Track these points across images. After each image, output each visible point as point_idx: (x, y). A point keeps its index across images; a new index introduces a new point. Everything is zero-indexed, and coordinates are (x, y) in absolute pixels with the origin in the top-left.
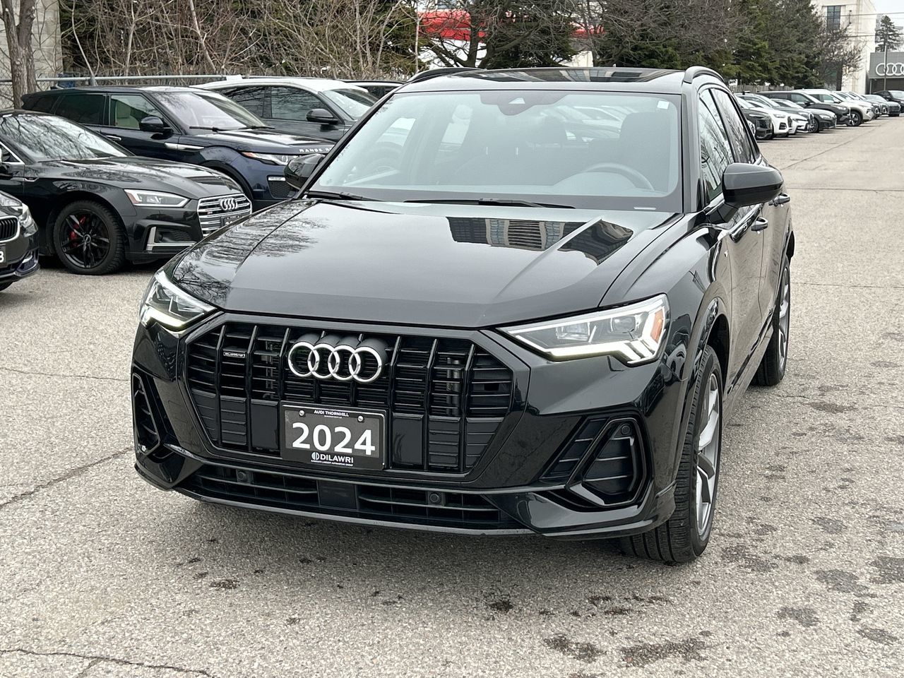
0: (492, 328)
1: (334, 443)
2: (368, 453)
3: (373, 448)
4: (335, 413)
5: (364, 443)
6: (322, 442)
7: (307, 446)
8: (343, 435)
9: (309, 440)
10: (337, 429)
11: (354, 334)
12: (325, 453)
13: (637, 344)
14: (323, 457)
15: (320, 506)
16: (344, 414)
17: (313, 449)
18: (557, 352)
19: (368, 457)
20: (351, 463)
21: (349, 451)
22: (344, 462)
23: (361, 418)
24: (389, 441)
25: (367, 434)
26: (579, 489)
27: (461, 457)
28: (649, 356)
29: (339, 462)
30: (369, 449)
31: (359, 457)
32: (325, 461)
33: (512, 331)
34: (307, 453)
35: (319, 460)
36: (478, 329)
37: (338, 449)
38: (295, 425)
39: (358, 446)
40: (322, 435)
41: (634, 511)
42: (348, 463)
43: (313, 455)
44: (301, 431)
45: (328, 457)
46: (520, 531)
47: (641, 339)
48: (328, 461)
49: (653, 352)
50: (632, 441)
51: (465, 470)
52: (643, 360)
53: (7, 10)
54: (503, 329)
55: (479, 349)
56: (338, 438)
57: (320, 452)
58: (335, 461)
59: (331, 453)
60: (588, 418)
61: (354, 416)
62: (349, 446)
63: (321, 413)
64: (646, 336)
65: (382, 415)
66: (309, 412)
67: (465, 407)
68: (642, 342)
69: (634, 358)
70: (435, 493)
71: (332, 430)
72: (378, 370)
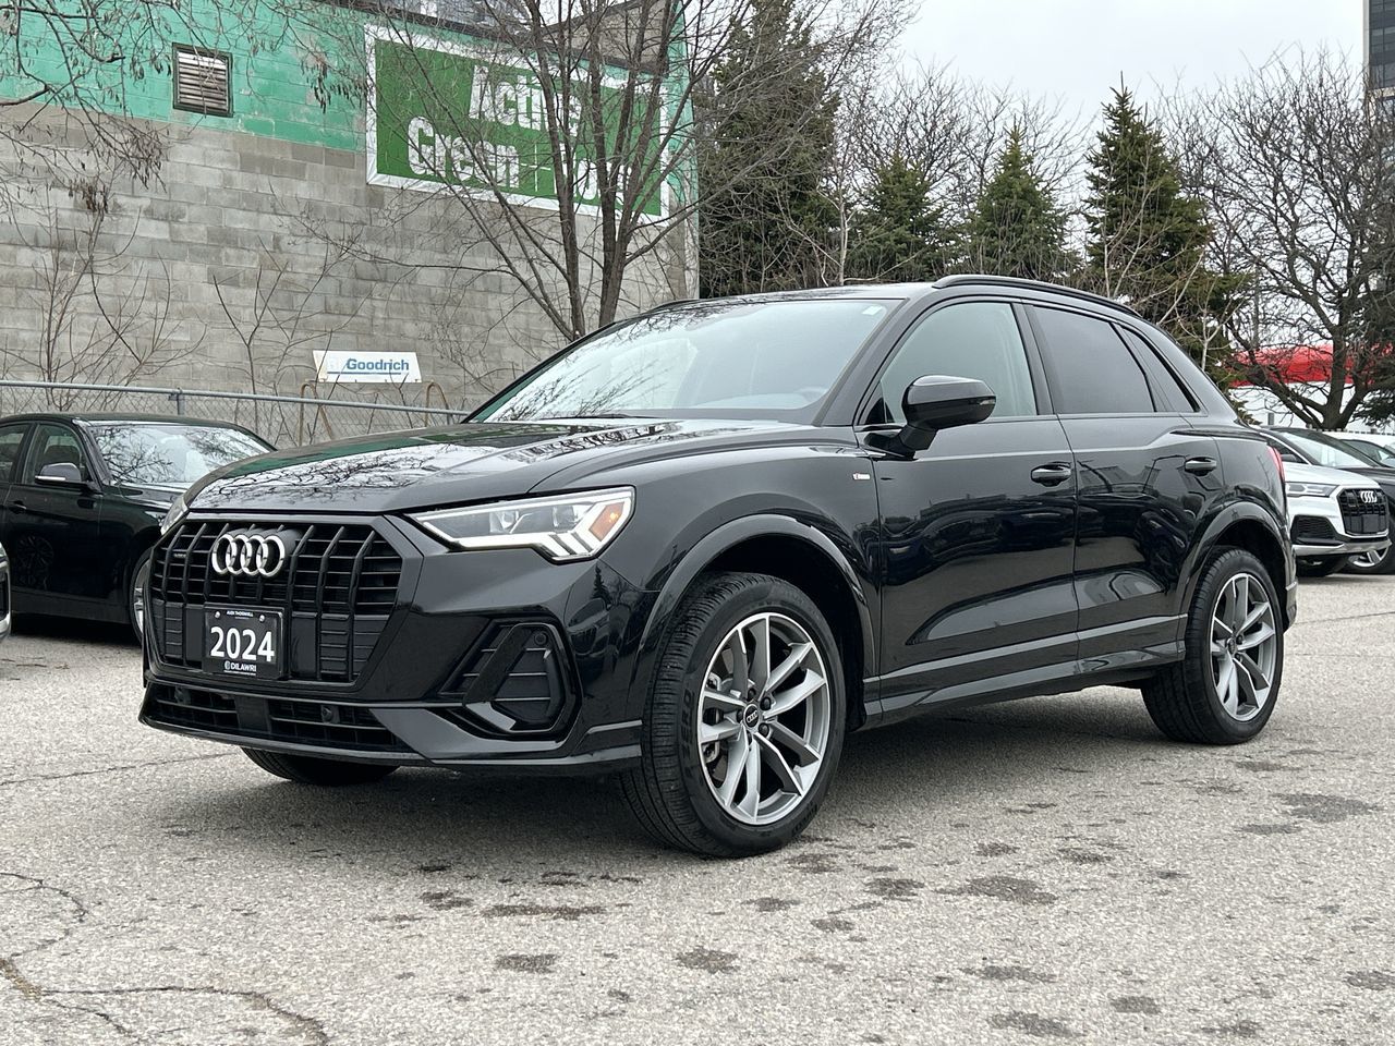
0: (400, 513)
1: (242, 651)
3: (273, 653)
4: (243, 614)
5: (265, 649)
6: (233, 649)
7: (221, 654)
8: (249, 639)
9: (223, 648)
10: (246, 632)
12: (235, 661)
13: (566, 537)
14: (233, 666)
15: (240, 729)
16: (248, 614)
17: (227, 658)
18: (466, 542)
19: (268, 665)
20: (254, 672)
21: (253, 657)
22: (249, 671)
23: (262, 618)
24: (285, 646)
25: (268, 637)
26: (483, 710)
27: (349, 661)
28: (581, 551)
29: (246, 671)
30: (269, 654)
31: (261, 663)
32: (234, 670)
33: (419, 517)
34: (221, 661)
35: (230, 669)
36: (380, 514)
38: (214, 630)
39: (261, 652)
40: (233, 640)
41: (551, 745)
42: (252, 671)
43: (225, 664)
44: (218, 636)
45: (236, 666)
46: (405, 755)
47: (572, 531)
48: (236, 670)
49: (590, 550)
50: (547, 653)
51: (354, 677)
52: (573, 557)
53: (577, 333)
54: (412, 516)
55: (378, 536)
57: (232, 661)
58: (242, 671)
59: (240, 661)
60: (494, 621)
61: (257, 615)
62: (254, 652)
63: (232, 613)
64: (582, 530)
65: (280, 614)
66: (223, 613)
67: (353, 602)
68: (575, 535)
69: (561, 554)
70: (327, 706)
71: (241, 634)
72: (281, 563)
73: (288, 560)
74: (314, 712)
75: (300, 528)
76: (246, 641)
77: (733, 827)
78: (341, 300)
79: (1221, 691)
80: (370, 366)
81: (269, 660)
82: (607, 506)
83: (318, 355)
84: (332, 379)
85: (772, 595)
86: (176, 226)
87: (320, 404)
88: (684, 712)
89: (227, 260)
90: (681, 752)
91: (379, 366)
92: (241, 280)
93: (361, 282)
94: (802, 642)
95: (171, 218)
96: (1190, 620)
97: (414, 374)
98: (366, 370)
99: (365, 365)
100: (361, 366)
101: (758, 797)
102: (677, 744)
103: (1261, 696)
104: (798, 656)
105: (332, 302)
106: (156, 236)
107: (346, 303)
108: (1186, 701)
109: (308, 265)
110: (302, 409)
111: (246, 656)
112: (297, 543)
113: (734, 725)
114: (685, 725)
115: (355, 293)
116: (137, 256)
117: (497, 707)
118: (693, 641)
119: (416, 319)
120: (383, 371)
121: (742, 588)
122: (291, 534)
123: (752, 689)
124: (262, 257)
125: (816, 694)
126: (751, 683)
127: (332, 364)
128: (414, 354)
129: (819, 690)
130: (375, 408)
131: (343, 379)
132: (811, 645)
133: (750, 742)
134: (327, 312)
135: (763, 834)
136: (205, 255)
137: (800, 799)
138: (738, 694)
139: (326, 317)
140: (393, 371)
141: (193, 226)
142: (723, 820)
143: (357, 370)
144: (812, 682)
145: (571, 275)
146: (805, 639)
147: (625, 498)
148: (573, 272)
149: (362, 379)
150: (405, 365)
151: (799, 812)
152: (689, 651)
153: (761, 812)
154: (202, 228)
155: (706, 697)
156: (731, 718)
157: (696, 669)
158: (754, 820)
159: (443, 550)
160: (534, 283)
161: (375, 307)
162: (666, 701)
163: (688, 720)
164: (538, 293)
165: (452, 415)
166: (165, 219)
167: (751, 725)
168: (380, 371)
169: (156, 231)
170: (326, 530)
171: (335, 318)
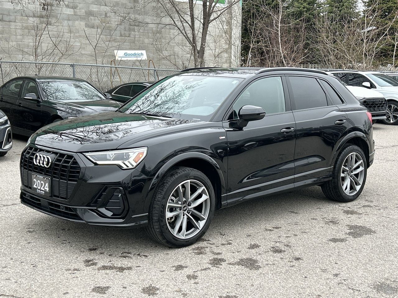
0: (81, 153)
1: (41, 187)
4: (41, 177)
5: (46, 187)
6: (39, 186)
7: (36, 187)
9: (36, 185)
13: (126, 162)
15: (42, 208)
18: (99, 162)
20: (44, 194)
21: (43, 189)
23: (45, 179)
24: (52, 187)
25: (47, 184)
26: (103, 210)
27: (67, 194)
28: (130, 167)
29: (42, 193)
30: (47, 189)
31: (45, 191)
33: (86, 154)
34: (36, 189)
35: (38, 191)
36: (76, 153)
38: (35, 180)
39: (45, 188)
41: (121, 220)
44: (35, 182)
45: (40, 191)
46: (82, 221)
47: (128, 161)
49: (133, 166)
50: (120, 195)
51: (68, 199)
52: (128, 168)
53: (194, 45)
54: (84, 153)
55: (75, 159)
57: (39, 189)
59: (41, 190)
60: (105, 186)
61: (44, 178)
62: (44, 188)
63: (38, 176)
64: (131, 160)
65: (50, 178)
66: (36, 176)
67: (67, 178)
68: (129, 162)
69: (125, 167)
70: (62, 206)
71: (41, 182)
72: (50, 164)
73: (52, 163)
74: (59, 207)
75: (56, 153)
76: (42, 184)
77: (177, 240)
78: (125, 32)
79: (344, 188)
80: (132, 55)
81: (47, 191)
82: (139, 153)
83: (116, 51)
84: (120, 59)
85: (190, 175)
86: (75, 10)
87: (116, 67)
88: (161, 210)
89: (91, 20)
90: (160, 221)
91: (134, 55)
92: (95, 26)
93: (131, 27)
94: (201, 186)
95: (74, 7)
96: (335, 167)
97: (145, 57)
98: (130, 56)
99: (130, 55)
100: (129, 55)
101: (185, 231)
102: (159, 219)
103: (358, 188)
104: (199, 191)
105: (123, 33)
106: (70, 13)
107: (127, 33)
108: (333, 191)
109: (115, 22)
110: (111, 69)
111: (42, 189)
112: (55, 158)
113: (178, 212)
114: (161, 214)
115: (130, 30)
116: (64, 19)
117: (107, 209)
118: (165, 190)
119: (148, 38)
120: (135, 56)
121: (181, 174)
122: (53, 155)
123: (185, 201)
124: (101, 19)
125: (206, 201)
126: (184, 199)
127: (120, 54)
128: (145, 51)
129: (206, 200)
130: (132, 68)
131: (123, 59)
132: (204, 187)
133: (184, 215)
134: (121, 36)
135: (187, 241)
136: (84, 19)
137: (199, 230)
138: (180, 203)
139: (121, 37)
140: (139, 56)
141: (81, 10)
142: (173, 238)
143: (127, 56)
144: (204, 197)
145: (192, 27)
146: (202, 186)
147: (145, 150)
148: (193, 26)
149: (129, 59)
150: (142, 54)
151: (199, 234)
152: (163, 193)
153: (186, 235)
154: (83, 11)
155: (168, 206)
156: (178, 210)
157: (166, 198)
158: (184, 238)
159: (93, 165)
160: (182, 28)
161: (136, 33)
162: (156, 207)
163: (162, 212)
164: (183, 32)
165: (155, 70)
166: (72, 8)
167: (185, 211)
168: (134, 56)
169: (70, 12)
170: (62, 155)
171: (123, 38)
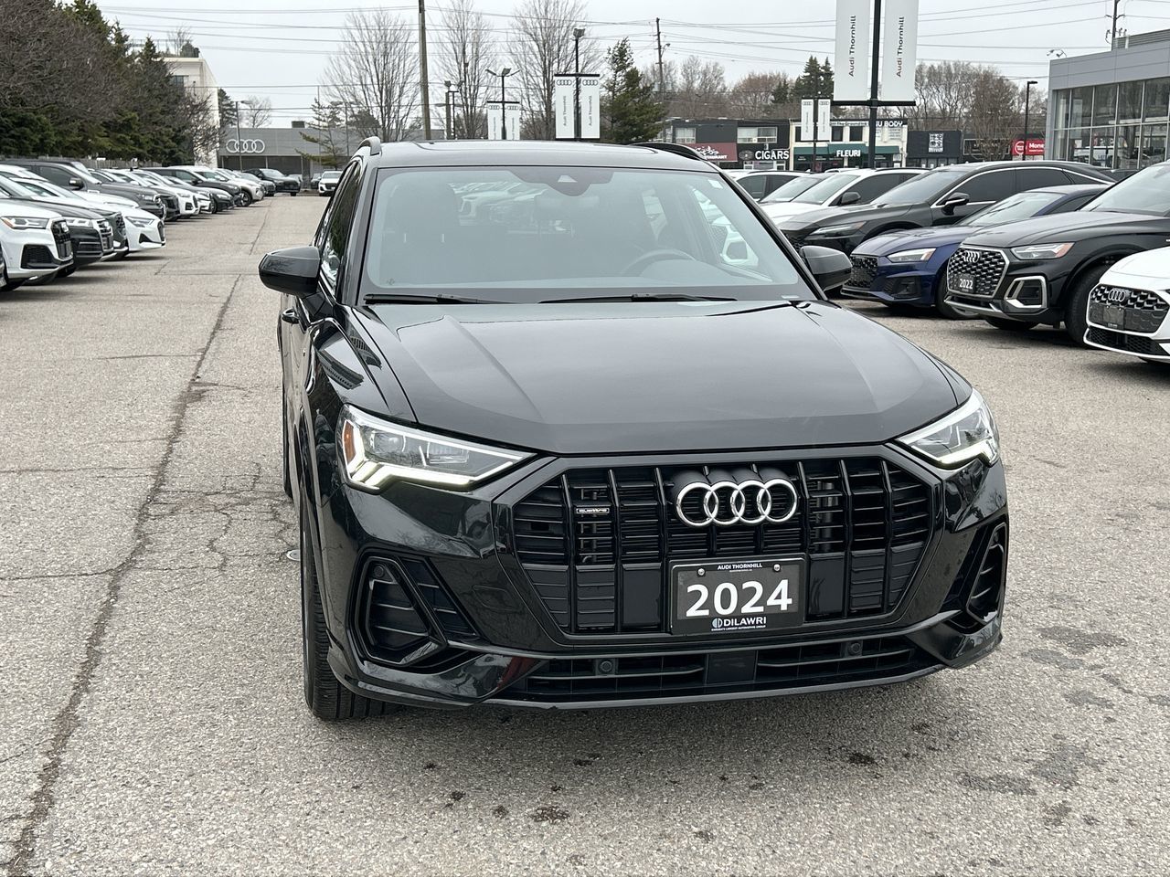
0: (892, 440)
1: (741, 603)
2: (784, 608)
3: (790, 601)
4: (745, 566)
5: (779, 597)
6: (725, 604)
7: (706, 613)
8: (753, 591)
9: (709, 604)
10: (746, 585)
11: (746, 466)
12: (729, 617)
14: (727, 622)
15: (706, 685)
16: (755, 566)
17: (714, 615)
19: (784, 613)
20: (763, 624)
21: (760, 609)
22: (755, 624)
23: (777, 567)
24: (806, 591)
25: (783, 585)
27: (885, 594)
29: (748, 625)
30: (785, 603)
31: (773, 615)
32: (731, 626)
33: (906, 440)
35: (723, 626)
37: (747, 609)
38: (691, 589)
39: (771, 601)
40: (726, 596)
42: (759, 624)
43: (715, 623)
44: (698, 594)
45: (734, 622)
48: (734, 626)
50: (1001, 549)
51: (889, 608)
54: (901, 439)
56: (745, 596)
57: (723, 617)
58: (743, 625)
59: (739, 616)
61: (768, 565)
62: (762, 603)
63: (725, 567)
65: (800, 559)
66: (711, 569)
67: (891, 535)
70: (853, 643)
71: (739, 587)
72: (796, 507)
